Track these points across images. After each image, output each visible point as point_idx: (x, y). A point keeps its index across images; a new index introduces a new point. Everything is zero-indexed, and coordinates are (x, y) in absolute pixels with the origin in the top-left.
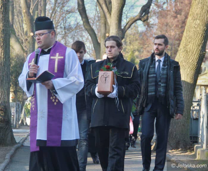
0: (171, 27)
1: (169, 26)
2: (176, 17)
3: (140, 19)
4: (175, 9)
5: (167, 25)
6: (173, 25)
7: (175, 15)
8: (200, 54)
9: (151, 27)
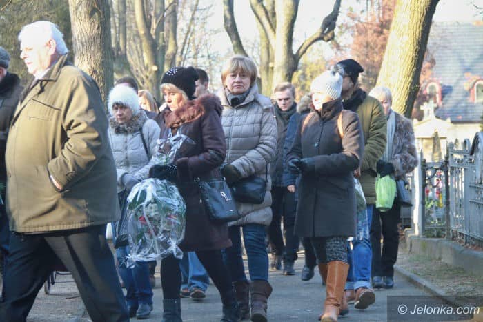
0: (373, 49)
1: (371, 47)
2: (381, 33)
3: (321, 38)
4: (380, 21)
5: (367, 45)
6: (377, 46)
7: (380, 29)
8: (410, 89)
9: (342, 50)
